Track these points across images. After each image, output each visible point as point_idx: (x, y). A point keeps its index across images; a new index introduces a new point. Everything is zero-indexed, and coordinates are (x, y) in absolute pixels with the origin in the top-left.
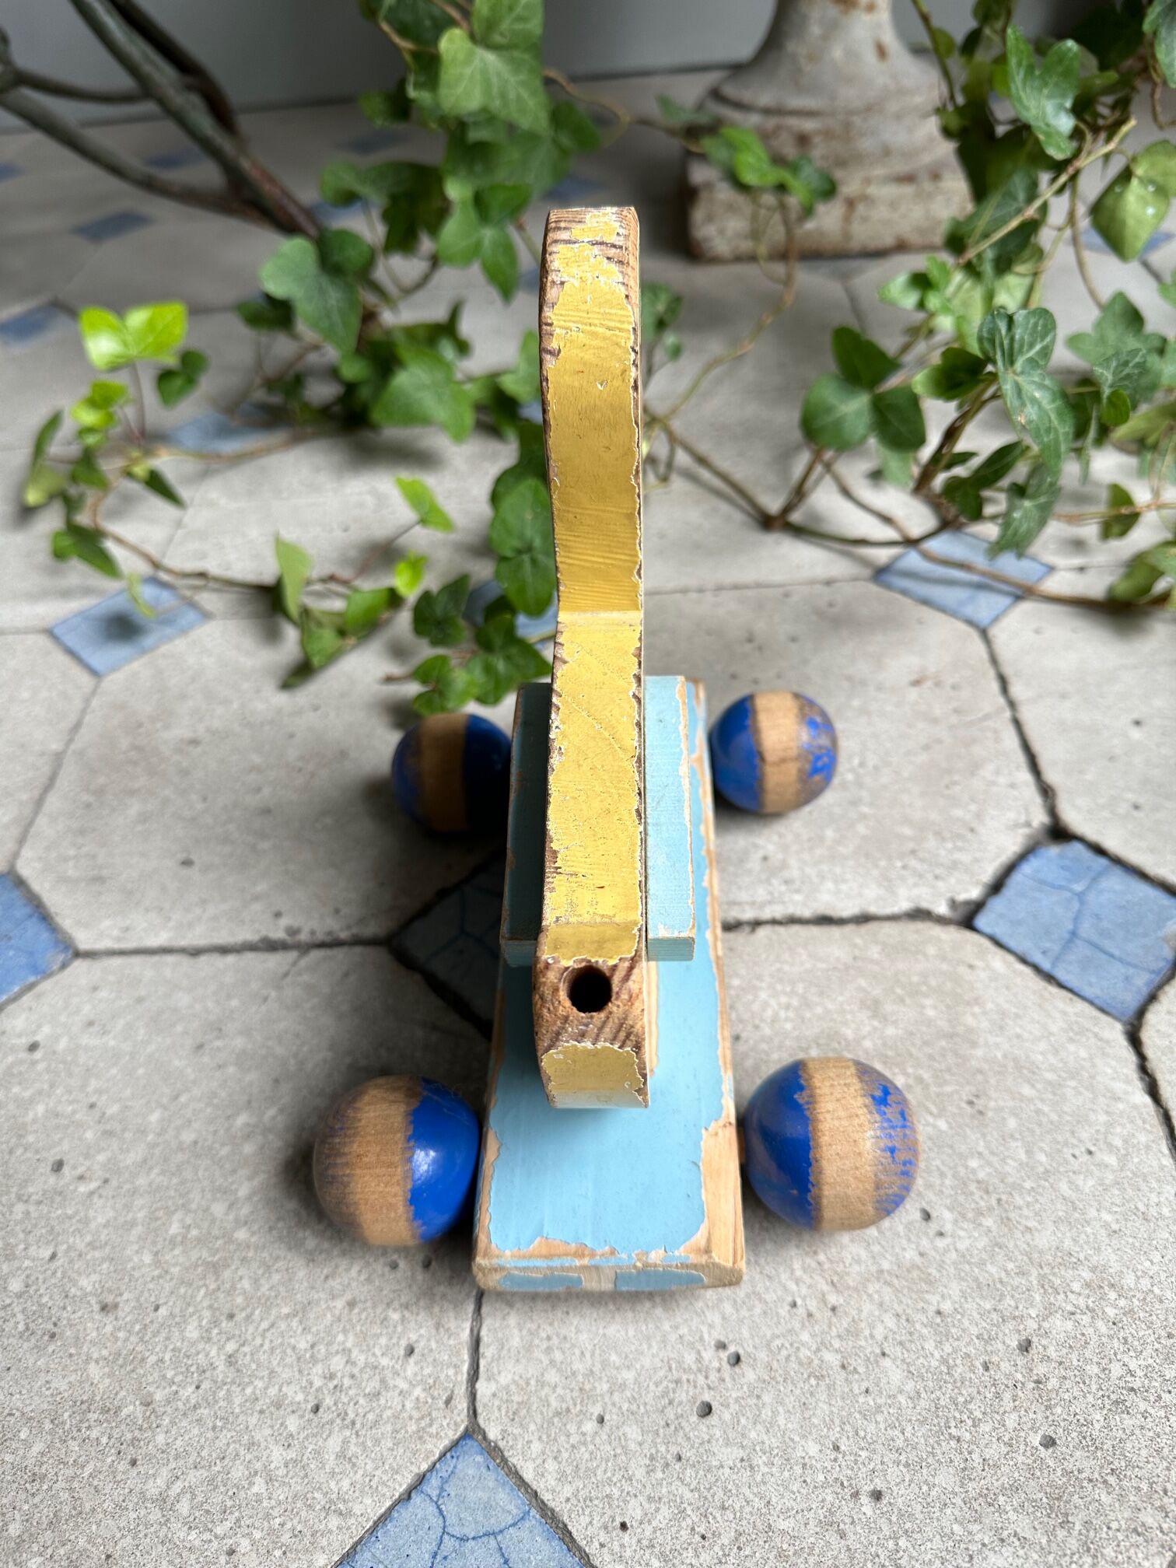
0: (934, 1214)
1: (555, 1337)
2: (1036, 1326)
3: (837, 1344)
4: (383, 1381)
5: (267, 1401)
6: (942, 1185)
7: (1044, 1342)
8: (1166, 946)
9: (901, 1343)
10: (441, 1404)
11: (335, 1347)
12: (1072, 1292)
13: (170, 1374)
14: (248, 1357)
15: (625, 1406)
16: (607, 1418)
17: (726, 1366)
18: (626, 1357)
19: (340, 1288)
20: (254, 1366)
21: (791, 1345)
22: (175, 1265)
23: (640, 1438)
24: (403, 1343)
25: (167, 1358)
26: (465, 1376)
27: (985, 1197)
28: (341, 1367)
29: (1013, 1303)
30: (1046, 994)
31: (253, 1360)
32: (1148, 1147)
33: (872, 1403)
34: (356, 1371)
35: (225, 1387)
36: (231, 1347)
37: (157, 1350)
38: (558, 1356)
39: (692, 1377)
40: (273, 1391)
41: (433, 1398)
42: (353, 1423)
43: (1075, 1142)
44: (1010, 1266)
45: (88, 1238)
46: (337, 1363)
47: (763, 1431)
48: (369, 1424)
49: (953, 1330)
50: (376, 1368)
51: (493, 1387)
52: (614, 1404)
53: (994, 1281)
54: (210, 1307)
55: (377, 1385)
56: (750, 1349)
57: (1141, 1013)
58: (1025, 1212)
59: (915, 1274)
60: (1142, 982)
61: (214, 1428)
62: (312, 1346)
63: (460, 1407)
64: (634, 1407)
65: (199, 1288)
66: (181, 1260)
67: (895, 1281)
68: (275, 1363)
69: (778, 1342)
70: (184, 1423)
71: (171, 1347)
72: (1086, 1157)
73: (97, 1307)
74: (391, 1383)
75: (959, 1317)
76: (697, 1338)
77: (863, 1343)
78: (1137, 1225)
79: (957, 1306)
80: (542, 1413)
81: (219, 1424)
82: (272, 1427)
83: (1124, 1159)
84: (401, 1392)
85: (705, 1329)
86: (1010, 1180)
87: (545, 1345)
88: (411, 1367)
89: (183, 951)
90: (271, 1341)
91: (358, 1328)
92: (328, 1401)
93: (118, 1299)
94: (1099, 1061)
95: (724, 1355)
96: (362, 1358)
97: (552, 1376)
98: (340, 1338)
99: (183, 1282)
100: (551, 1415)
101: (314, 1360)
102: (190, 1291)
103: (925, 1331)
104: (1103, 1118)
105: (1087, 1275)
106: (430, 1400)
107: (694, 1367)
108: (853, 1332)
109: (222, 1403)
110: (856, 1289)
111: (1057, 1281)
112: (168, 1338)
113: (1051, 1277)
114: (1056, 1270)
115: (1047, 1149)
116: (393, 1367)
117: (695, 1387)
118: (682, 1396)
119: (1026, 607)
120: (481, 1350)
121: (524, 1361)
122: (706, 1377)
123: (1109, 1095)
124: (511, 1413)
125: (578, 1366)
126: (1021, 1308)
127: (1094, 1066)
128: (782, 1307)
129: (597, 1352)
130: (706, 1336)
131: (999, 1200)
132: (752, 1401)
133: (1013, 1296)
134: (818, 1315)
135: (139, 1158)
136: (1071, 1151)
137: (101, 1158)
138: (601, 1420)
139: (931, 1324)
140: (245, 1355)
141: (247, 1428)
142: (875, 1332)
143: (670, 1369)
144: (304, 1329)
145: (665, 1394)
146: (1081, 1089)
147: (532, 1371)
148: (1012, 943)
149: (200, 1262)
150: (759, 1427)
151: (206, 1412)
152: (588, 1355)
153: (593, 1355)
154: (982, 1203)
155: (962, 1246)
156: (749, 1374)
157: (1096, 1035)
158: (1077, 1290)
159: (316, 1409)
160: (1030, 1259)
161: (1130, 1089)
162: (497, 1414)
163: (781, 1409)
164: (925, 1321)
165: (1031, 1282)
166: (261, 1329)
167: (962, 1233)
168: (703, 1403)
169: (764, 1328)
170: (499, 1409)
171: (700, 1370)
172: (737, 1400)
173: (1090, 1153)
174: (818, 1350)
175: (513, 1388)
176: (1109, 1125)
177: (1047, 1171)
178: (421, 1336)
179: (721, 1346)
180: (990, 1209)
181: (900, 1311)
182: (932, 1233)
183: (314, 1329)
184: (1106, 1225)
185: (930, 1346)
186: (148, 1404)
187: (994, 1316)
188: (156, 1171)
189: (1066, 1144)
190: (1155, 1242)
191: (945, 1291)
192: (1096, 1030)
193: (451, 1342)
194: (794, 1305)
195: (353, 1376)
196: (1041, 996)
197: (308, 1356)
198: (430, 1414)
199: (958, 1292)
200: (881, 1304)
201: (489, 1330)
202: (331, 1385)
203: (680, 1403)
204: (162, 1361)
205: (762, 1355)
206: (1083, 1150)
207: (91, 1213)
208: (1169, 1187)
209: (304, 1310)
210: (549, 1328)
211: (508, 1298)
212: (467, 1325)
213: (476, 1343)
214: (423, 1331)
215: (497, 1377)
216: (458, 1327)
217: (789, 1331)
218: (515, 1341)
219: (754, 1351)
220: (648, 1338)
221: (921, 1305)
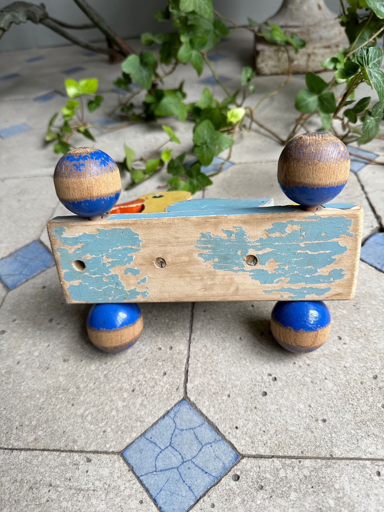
0: (342, 338)
1: (213, 371)
2: (379, 371)
3: (310, 375)
4: (156, 383)
5: (117, 388)
6: (345, 329)
7: (382, 376)
9: (332, 376)
10: (175, 390)
11: (140, 372)
13: (85, 380)
14: (111, 375)
15: (237, 392)
16: (231, 395)
17: (271, 381)
18: (237, 377)
19: (142, 355)
20: (113, 378)
21: (294, 375)
23: (242, 402)
24: (163, 371)
25: (85, 375)
26: (183, 382)
27: (360, 333)
29: (371, 364)
30: (379, 275)
31: (113, 376)
33: (322, 393)
34: (147, 380)
35: (104, 384)
36: (105, 372)
37: (82, 372)
38: (214, 376)
39: (260, 384)
40: (119, 385)
41: (172, 388)
42: (146, 395)
44: (369, 353)
45: (60, 341)
46: (141, 377)
47: (284, 400)
48: (151, 395)
49: (350, 372)
50: (153, 379)
51: (192, 385)
52: (233, 391)
53: (364, 358)
54: (99, 360)
55: (154, 384)
56: (280, 376)
58: (374, 338)
59: (336, 355)
61: (99, 396)
62: (132, 372)
63: (181, 391)
64: (240, 392)
65: (95, 355)
67: (330, 357)
68: (120, 377)
69: (289, 374)
70: (90, 394)
71: (86, 372)
73: (62, 360)
74: (158, 383)
75: (352, 368)
76: (261, 372)
77: (319, 375)
79: (351, 365)
80: (209, 393)
81: (101, 394)
82: (119, 395)
84: (162, 386)
85: (264, 370)
86: (368, 328)
87: (210, 373)
88: (165, 379)
90: (119, 371)
91: (148, 367)
92: (137, 388)
93: (69, 358)
96: (149, 376)
97: (212, 382)
98: (142, 370)
99: (90, 353)
100: (212, 394)
101: (133, 376)
102: (93, 356)
103: (340, 372)
106: (171, 389)
107: (260, 381)
108: (315, 372)
109: (102, 388)
110: (316, 359)
112: (85, 369)
115: (381, 319)
116: (159, 378)
117: (261, 387)
118: (256, 389)
119: (369, 166)
120: (188, 374)
121: (203, 377)
122: (265, 384)
124: (198, 393)
125: (221, 379)
126: (373, 366)
128: (290, 364)
129: (228, 375)
130: (264, 372)
131: (365, 334)
132: (281, 392)
133: (370, 362)
134: (303, 367)
137: (65, 318)
138: (229, 396)
139: (342, 370)
140: (110, 374)
141: (110, 396)
142: (323, 372)
143: (252, 381)
144: (130, 367)
145: (251, 389)
147: (206, 380)
148: (367, 261)
150: (283, 399)
151: (97, 391)
152: (224, 376)
153: (226, 376)
154: (359, 335)
155: (352, 347)
156: (279, 383)
159: (133, 391)
160: (376, 352)
162: (194, 393)
163: (290, 394)
164: (340, 369)
165: (377, 358)
166: (116, 367)
167: (352, 344)
168: (264, 392)
169: (284, 370)
170: (194, 392)
171: (262, 382)
172: (275, 391)
174: (303, 377)
175: (199, 385)
177: (381, 326)
178: (168, 369)
179: (270, 375)
180: (362, 337)
181: (331, 366)
182: (342, 343)
183: (133, 367)
185: (342, 376)
186: (78, 388)
187: (364, 368)
191: (347, 360)
193: (179, 371)
194: (294, 363)
195: (146, 381)
196: (378, 275)
197: (131, 375)
198: (171, 393)
199: (351, 361)
200: (325, 364)
201: (191, 368)
202: (138, 384)
203: (256, 392)
204: (83, 376)
205: (284, 378)
207: (61, 334)
209: (130, 361)
210: (211, 368)
211: (198, 359)
212: (184, 366)
213: (187, 372)
214: (169, 368)
215: (194, 382)
216: (181, 367)
217: (293, 371)
218: (200, 372)
219: (281, 377)
220: (245, 372)
221: (338, 364)
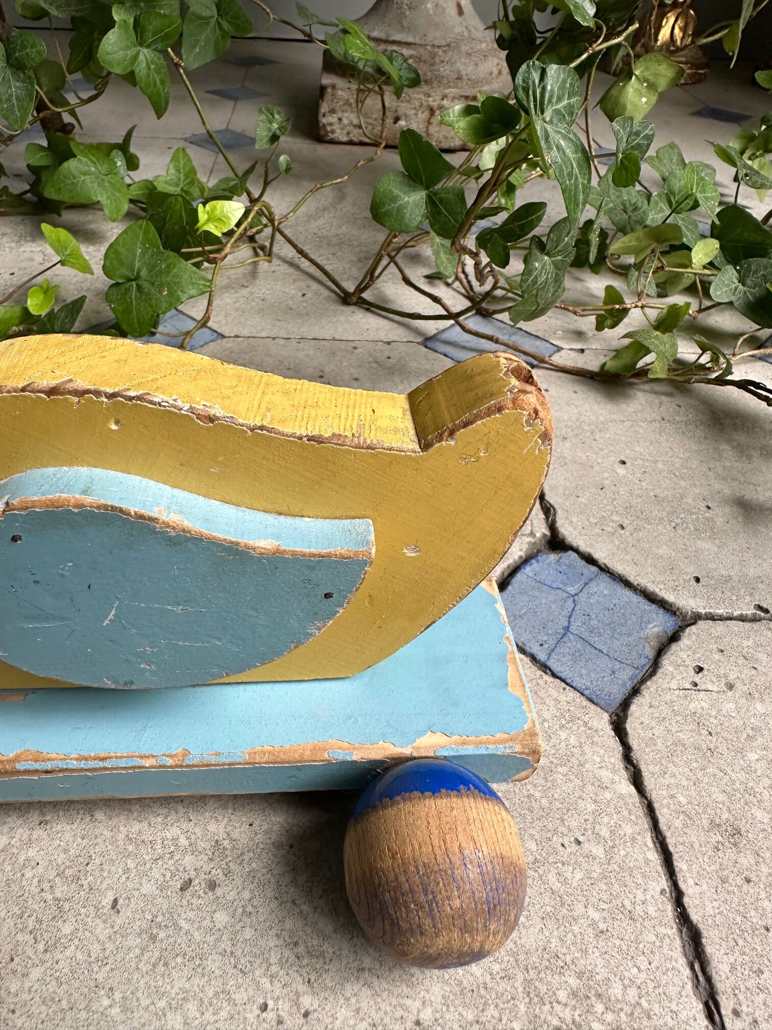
8: (647, 645)
12: (558, 1002)
29: (496, 1015)
30: (542, 682)
32: (633, 839)
43: (565, 830)
53: (478, 986)
57: (625, 705)
60: (626, 677)
72: (575, 847)
78: (624, 925)
83: (610, 851)
94: (587, 748)
104: (591, 807)
105: (573, 981)
111: (543, 989)
113: (537, 984)
114: (542, 975)
115: (538, 837)
123: (597, 784)
126: (504, 1021)
127: (583, 753)
128: (251, 1012)
133: (497, 1006)
134: (288, 1022)
136: (561, 840)
146: (572, 777)
157: (586, 724)
158: (564, 1001)
160: (517, 961)
161: (617, 778)
165: (516, 989)
173: (579, 843)
176: (597, 814)
177: (537, 861)
184: (593, 924)
189: (556, 831)
190: (641, 946)
191: (427, 996)
192: (586, 719)
194: (264, 1008)
199: (440, 998)
206: (572, 839)
208: (654, 884)
221: (400, 1013)
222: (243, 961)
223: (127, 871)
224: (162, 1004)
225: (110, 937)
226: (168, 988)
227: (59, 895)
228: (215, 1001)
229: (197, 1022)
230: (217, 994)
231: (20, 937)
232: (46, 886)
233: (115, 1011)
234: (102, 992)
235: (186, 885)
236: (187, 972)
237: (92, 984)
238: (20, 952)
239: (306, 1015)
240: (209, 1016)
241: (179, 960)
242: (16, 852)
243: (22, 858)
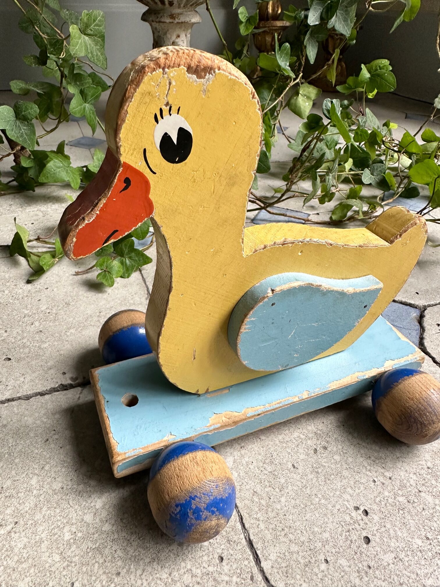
1: (285, 528)
3: (400, 492)
4: (215, 580)
8: (415, 321)
9: (423, 485)
10: (249, 581)
15: (333, 551)
16: (328, 559)
17: (364, 517)
18: (321, 527)
21: (384, 499)
22: (75, 556)
23: (348, 564)
24: (216, 556)
26: (254, 562)
28: (190, 581)
33: (428, 514)
34: (199, 580)
38: (291, 537)
39: (353, 527)
41: (245, 579)
45: (16, 558)
47: (395, 541)
50: (208, 574)
51: (270, 563)
52: (328, 552)
54: (104, 573)
55: (213, 583)
56: (369, 506)
60: (415, 334)
62: (170, 575)
63: (259, 580)
64: (337, 550)
65: (93, 565)
66: (77, 552)
69: (378, 499)
74: (219, 579)
76: (346, 508)
77: (410, 489)
79: (433, 463)
80: (299, 568)
84: (227, 582)
85: (346, 503)
87: (283, 533)
88: (226, 568)
89: (19, 398)
95: (360, 512)
96: (199, 571)
97: (294, 548)
99: (83, 565)
100: (303, 567)
102: (89, 568)
106: (243, 582)
107: (352, 522)
108: (402, 486)
116: (217, 570)
117: (357, 531)
118: (354, 537)
120: (255, 546)
121: (277, 545)
124: (285, 574)
125: (302, 539)
128: (371, 484)
129: (308, 529)
130: (349, 506)
132: (383, 529)
134: (386, 483)
135: (32, 505)
137: (9, 511)
138: (327, 561)
139: (428, 474)
142: (411, 483)
143: (342, 526)
145: (347, 539)
147: (284, 548)
149: (89, 550)
150: (393, 540)
152: (305, 532)
156: (375, 517)
162: (279, 576)
163: (396, 529)
164: (426, 473)
166: (138, 575)
168: (365, 538)
169: (369, 495)
170: (278, 573)
171: (355, 523)
172: (377, 531)
174: (395, 498)
175: (279, 560)
178: (223, 549)
188: (45, 509)
193: (239, 548)
194: (374, 481)
197: (170, 581)
201: (254, 535)
203: (356, 541)
205: (375, 507)
207: (13, 544)
210: (281, 525)
211: (255, 517)
212: (242, 536)
213: (250, 543)
214: (222, 547)
215: (270, 558)
216: (239, 538)
217: (380, 493)
218: (269, 537)
219: (371, 506)
220: (325, 515)
222: (356, 469)
223: (289, 453)
224: (338, 493)
225: (301, 478)
226: (336, 487)
227: (270, 470)
228: (356, 485)
229: (355, 494)
230: (355, 483)
231: (266, 490)
232: (262, 469)
233: (323, 501)
234: (313, 497)
235: (316, 451)
236: (338, 479)
237: (307, 496)
238: (271, 495)
239: (390, 478)
240: (357, 491)
241: (332, 476)
242: (240, 461)
243: (244, 462)
